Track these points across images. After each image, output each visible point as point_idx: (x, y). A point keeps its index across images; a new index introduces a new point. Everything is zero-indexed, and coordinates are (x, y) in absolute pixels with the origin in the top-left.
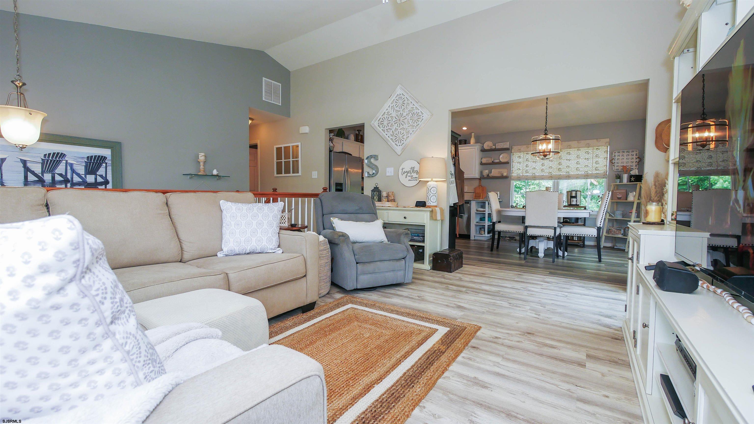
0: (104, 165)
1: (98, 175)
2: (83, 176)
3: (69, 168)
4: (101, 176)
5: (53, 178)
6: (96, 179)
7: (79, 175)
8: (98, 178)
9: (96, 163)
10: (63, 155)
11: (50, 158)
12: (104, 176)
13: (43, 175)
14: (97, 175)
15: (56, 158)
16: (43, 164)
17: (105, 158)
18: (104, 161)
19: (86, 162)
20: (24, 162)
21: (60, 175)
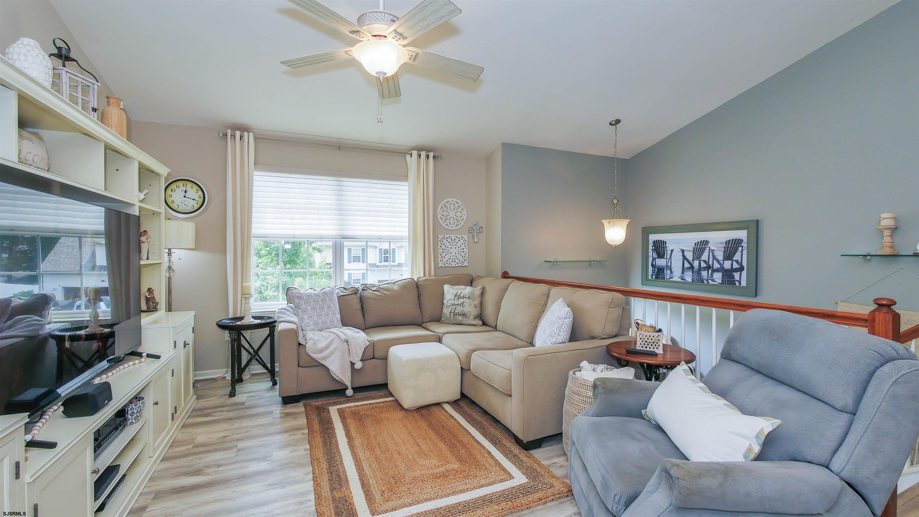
0: (740, 248)
1: (735, 261)
2: (722, 262)
3: (711, 254)
4: (737, 261)
5: (700, 264)
6: (732, 265)
7: (718, 261)
8: (734, 263)
9: (733, 247)
10: (706, 242)
11: (699, 247)
12: (740, 261)
13: (693, 262)
14: (732, 260)
15: (702, 246)
16: (694, 252)
17: (741, 241)
18: (741, 245)
19: (724, 247)
20: (683, 251)
21: (705, 261)
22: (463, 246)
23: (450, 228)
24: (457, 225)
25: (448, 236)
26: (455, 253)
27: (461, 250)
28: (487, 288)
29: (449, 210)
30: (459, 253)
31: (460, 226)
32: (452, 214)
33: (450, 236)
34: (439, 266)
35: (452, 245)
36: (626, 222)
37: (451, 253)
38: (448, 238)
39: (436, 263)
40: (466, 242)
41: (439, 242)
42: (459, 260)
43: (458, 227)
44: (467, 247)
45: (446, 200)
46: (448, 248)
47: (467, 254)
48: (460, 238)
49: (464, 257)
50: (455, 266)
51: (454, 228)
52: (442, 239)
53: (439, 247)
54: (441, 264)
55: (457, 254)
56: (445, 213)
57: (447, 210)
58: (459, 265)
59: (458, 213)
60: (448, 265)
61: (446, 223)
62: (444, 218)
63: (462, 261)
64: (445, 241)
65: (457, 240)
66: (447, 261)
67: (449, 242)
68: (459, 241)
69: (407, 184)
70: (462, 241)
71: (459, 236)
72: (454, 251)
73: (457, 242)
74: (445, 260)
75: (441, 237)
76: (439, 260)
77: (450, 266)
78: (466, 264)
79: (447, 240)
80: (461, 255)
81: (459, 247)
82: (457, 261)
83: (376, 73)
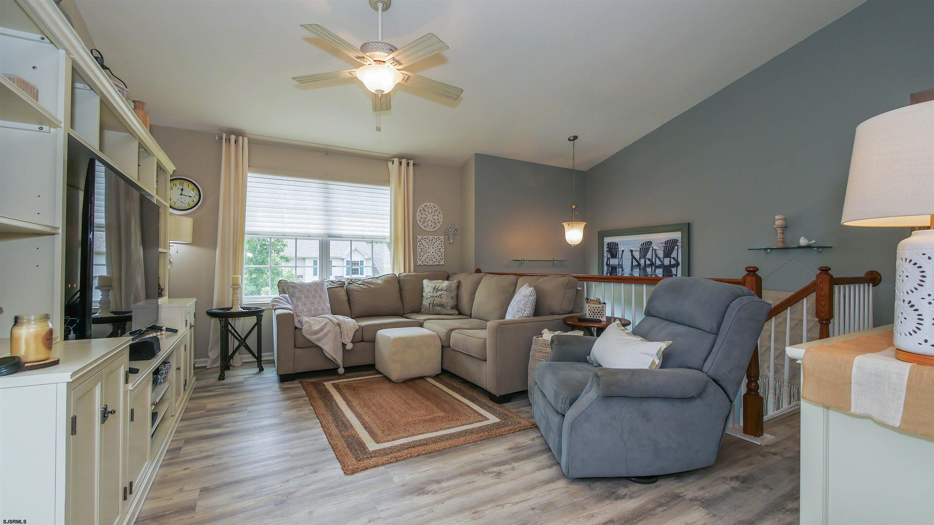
0: (676, 247)
2: (662, 259)
3: (654, 253)
4: (674, 258)
5: (645, 262)
6: (670, 261)
7: (659, 259)
8: (672, 261)
9: (671, 247)
10: (650, 243)
11: (644, 247)
12: (676, 258)
13: (640, 260)
14: (671, 257)
15: (647, 246)
16: (640, 251)
17: (677, 240)
18: (677, 244)
19: (664, 246)
20: (632, 251)
21: (649, 259)
22: (439, 247)
23: (428, 230)
24: (434, 227)
25: (427, 236)
26: (433, 253)
27: (438, 250)
28: (462, 281)
29: (427, 213)
30: (436, 253)
31: (437, 228)
32: (430, 217)
33: (428, 236)
34: (418, 264)
35: (429, 245)
36: (583, 225)
37: (429, 252)
38: (426, 238)
39: (415, 261)
40: (443, 243)
41: (418, 242)
42: (436, 259)
43: (435, 229)
44: (443, 247)
45: (424, 204)
46: (426, 248)
47: (443, 253)
48: (436, 239)
49: (440, 256)
50: (432, 264)
51: (432, 230)
52: (421, 239)
53: (418, 247)
54: (419, 263)
55: (434, 254)
56: (424, 216)
57: (425, 213)
58: (436, 263)
59: (435, 216)
60: (426, 264)
61: (424, 225)
62: (422, 220)
63: (438, 260)
64: (423, 242)
65: (434, 241)
66: (425, 259)
67: (427, 243)
68: (436, 241)
69: (389, 188)
70: (438, 242)
71: (436, 237)
72: (431, 250)
73: (434, 243)
74: (423, 259)
75: (419, 237)
76: (418, 259)
77: (428, 264)
78: (442, 263)
79: (425, 241)
80: (438, 254)
81: (436, 248)
82: (434, 260)
83: (376, 91)
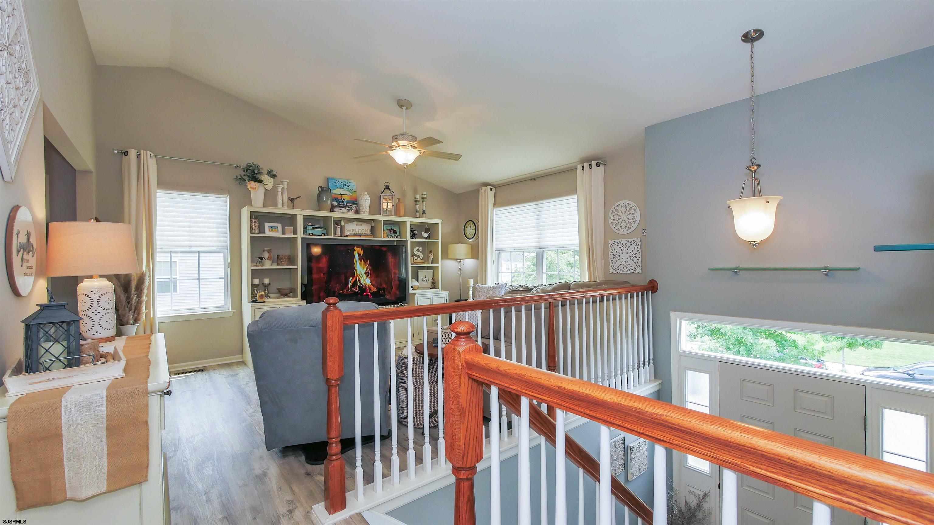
22: (635, 251)
23: (621, 232)
24: (629, 228)
26: (627, 258)
27: (633, 256)
29: (620, 214)
30: (631, 259)
31: (632, 229)
32: (624, 217)
33: (620, 240)
34: (610, 272)
35: (623, 250)
37: (622, 258)
38: (619, 243)
39: (606, 269)
40: (639, 247)
41: (610, 247)
42: (632, 266)
43: (630, 231)
44: (640, 251)
45: (617, 204)
46: (619, 253)
47: (640, 259)
48: (631, 242)
49: (636, 262)
50: (627, 272)
51: (626, 232)
52: (613, 244)
53: (610, 253)
54: (612, 270)
55: (628, 260)
56: (617, 217)
57: (618, 214)
58: (631, 271)
59: (629, 216)
60: (619, 271)
61: (616, 228)
62: (615, 222)
63: (634, 267)
64: (615, 246)
65: (628, 244)
66: (618, 267)
67: (620, 247)
68: (631, 245)
70: (633, 246)
71: (630, 240)
72: (625, 256)
73: (629, 247)
74: (616, 266)
75: (611, 242)
76: (610, 266)
77: (621, 272)
78: (639, 270)
79: (618, 246)
80: (633, 260)
81: (631, 252)
82: (629, 267)
